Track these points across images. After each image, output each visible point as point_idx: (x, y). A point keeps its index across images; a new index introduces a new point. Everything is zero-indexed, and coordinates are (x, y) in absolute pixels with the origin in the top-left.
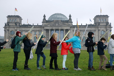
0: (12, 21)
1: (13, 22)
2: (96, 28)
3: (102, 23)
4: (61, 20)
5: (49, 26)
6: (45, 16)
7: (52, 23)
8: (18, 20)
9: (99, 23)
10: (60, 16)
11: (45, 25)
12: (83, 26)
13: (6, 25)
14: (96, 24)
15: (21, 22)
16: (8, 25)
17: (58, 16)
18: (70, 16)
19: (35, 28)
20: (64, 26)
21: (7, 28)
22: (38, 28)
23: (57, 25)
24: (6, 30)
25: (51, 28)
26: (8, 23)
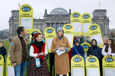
0: (16, 15)
2: (94, 22)
3: (101, 17)
4: (62, 15)
5: (50, 20)
7: (53, 17)
9: (97, 17)
10: (61, 11)
13: (10, 19)
14: (94, 18)
16: (13, 19)
17: (59, 11)
18: (70, 11)
19: (37, 21)
20: (64, 20)
21: (11, 22)
22: (40, 21)
23: (57, 18)
24: (11, 24)
25: (51, 22)
26: (12, 17)
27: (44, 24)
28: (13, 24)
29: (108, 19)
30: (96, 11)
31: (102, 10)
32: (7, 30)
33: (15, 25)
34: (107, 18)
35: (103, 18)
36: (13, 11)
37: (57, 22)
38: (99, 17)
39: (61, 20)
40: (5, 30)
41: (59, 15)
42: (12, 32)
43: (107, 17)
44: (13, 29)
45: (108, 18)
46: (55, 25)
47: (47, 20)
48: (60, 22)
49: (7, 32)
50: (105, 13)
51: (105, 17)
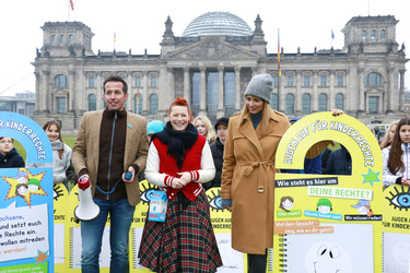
0: (60, 40)
1: (62, 45)
2: (348, 62)
3: (373, 44)
4: (227, 37)
5: (184, 56)
6: (169, 23)
7: (195, 47)
8: (78, 38)
9: (361, 45)
10: (226, 22)
11: (169, 53)
12: (305, 57)
13: (39, 54)
14: (349, 48)
15: (90, 44)
16: (47, 55)
17: (218, 22)
18: (258, 21)
19: (136, 63)
20: (235, 56)
21: (41, 64)
22: (146, 63)
23: (211, 51)
24: (41, 73)
25: (190, 64)
26: (46, 47)
27: (163, 72)
28: (48, 73)
29: (401, 53)
30: (356, 21)
31: (379, 18)
32: (27, 95)
33: (55, 78)
34: (400, 48)
35: (383, 49)
36: (49, 27)
37: (210, 64)
38: (368, 44)
39: (224, 57)
40: (22, 94)
41: (218, 37)
42: (47, 104)
43: (397, 45)
44: (48, 90)
45: (403, 47)
46: (203, 75)
47: (173, 56)
48: (222, 64)
49: (28, 104)
50: (389, 29)
51: (392, 45)
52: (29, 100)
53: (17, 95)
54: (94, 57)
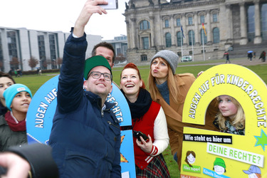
13: (127, 7)
16: (133, 6)
21: (129, 14)
22: (208, 4)
24: (130, 21)
28: (134, 20)
32: (122, 38)
33: (140, 23)
40: (119, 38)
42: (136, 44)
44: (135, 33)
46: (257, 7)
49: (123, 44)
52: (123, 41)
53: (115, 38)
54: (168, 4)
